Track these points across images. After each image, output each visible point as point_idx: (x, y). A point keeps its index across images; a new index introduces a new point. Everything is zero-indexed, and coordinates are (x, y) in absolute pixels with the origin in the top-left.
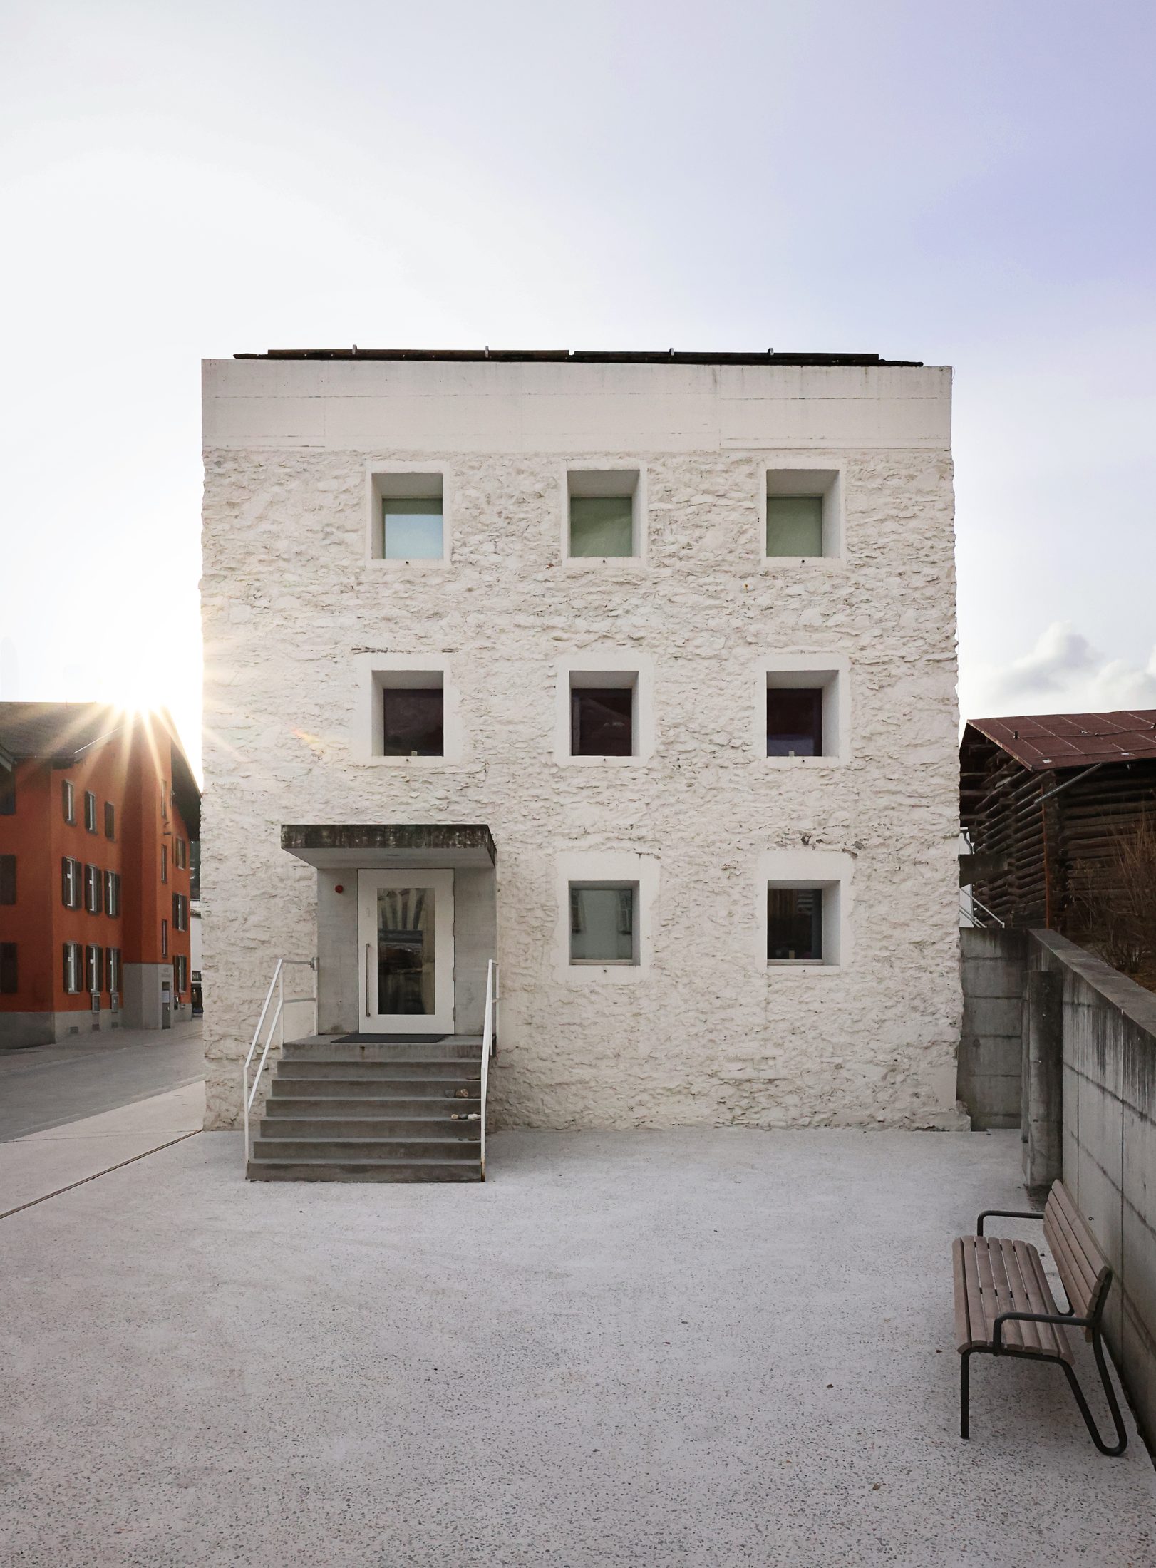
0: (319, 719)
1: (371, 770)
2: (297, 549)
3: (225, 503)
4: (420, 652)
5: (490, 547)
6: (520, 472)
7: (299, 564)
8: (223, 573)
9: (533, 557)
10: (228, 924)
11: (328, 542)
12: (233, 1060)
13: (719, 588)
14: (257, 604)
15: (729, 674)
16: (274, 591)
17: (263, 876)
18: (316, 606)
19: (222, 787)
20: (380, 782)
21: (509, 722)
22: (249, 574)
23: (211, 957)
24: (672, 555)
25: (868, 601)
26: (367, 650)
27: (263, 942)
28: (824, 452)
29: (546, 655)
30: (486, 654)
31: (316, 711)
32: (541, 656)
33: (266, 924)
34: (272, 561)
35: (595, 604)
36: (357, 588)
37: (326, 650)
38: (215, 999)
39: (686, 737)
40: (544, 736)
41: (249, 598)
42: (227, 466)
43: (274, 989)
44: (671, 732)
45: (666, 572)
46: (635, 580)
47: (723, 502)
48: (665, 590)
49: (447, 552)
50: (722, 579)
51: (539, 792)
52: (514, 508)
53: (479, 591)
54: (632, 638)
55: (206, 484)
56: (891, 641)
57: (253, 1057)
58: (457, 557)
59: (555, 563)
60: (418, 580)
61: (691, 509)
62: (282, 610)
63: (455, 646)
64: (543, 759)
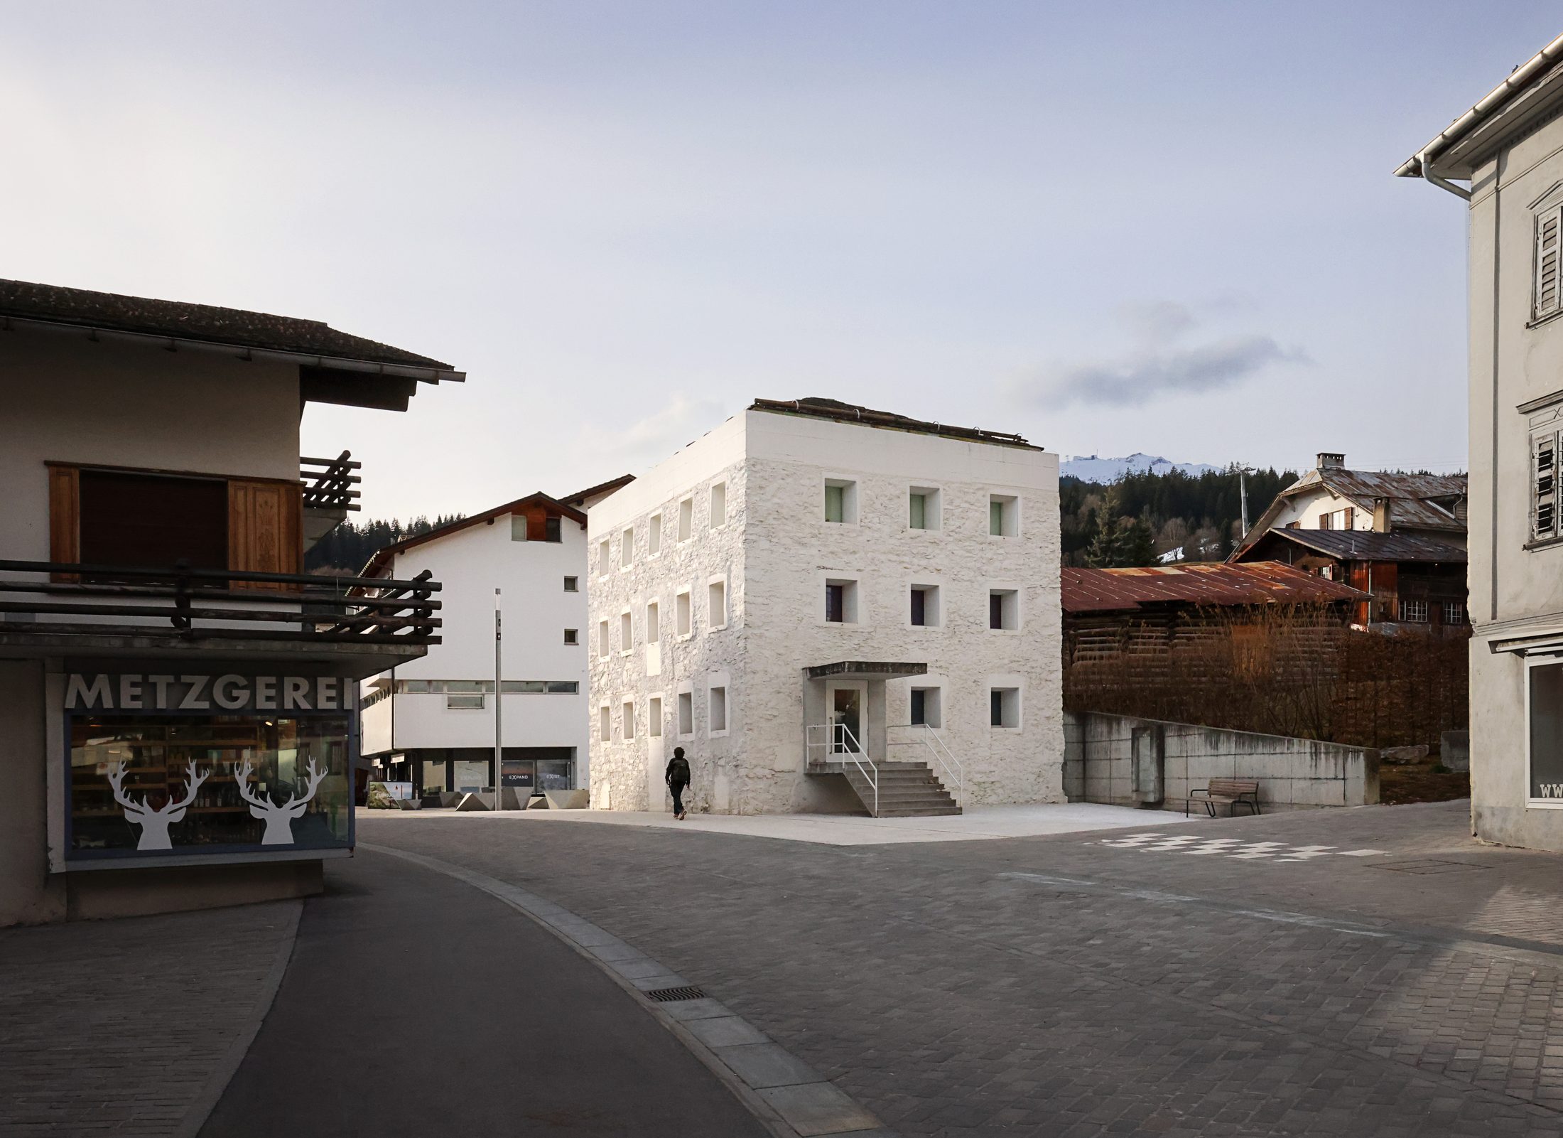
0: (801, 602)
1: (825, 630)
2: (792, 513)
3: (759, 487)
4: (847, 570)
5: (876, 520)
6: (891, 484)
7: (792, 521)
8: (758, 523)
9: (897, 527)
10: (759, 706)
11: (805, 511)
12: (760, 778)
13: (973, 548)
14: (772, 540)
15: (974, 589)
16: (781, 534)
17: (775, 681)
18: (800, 543)
19: (756, 635)
20: (828, 636)
22: (769, 524)
23: (751, 724)
24: (953, 531)
25: (1028, 559)
26: (824, 568)
27: (775, 716)
28: (1010, 487)
29: (901, 575)
30: (875, 573)
31: (799, 597)
32: (898, 576)
33: (777, 707)
34: (780, 519)
35: (922, 551)
36: (819, 536)
37: (804, 566)
38: (753, 746)
39: (957, 618)
40: (900, 615)
41: (769, 537)
42: (758, 467)
43: (781, 740)
44: (952, 616)
45: (951, 539)
46: (937, 542)
47: (973, 507)
48: (950, 547)
49: (858, 521)
50: (973, 544)
51: (898, 642)
52: (887, 502)
53: (873, 542)
54: (936, 569)
55: (746, 475)
56: (1037, 577)
57: (770, 776)
58: (862, 524)
59: (904, 530)
60: (845, 534)
61: (961, 510)
62: (784, 545)
63: (862, 568)
64: (899, 626)
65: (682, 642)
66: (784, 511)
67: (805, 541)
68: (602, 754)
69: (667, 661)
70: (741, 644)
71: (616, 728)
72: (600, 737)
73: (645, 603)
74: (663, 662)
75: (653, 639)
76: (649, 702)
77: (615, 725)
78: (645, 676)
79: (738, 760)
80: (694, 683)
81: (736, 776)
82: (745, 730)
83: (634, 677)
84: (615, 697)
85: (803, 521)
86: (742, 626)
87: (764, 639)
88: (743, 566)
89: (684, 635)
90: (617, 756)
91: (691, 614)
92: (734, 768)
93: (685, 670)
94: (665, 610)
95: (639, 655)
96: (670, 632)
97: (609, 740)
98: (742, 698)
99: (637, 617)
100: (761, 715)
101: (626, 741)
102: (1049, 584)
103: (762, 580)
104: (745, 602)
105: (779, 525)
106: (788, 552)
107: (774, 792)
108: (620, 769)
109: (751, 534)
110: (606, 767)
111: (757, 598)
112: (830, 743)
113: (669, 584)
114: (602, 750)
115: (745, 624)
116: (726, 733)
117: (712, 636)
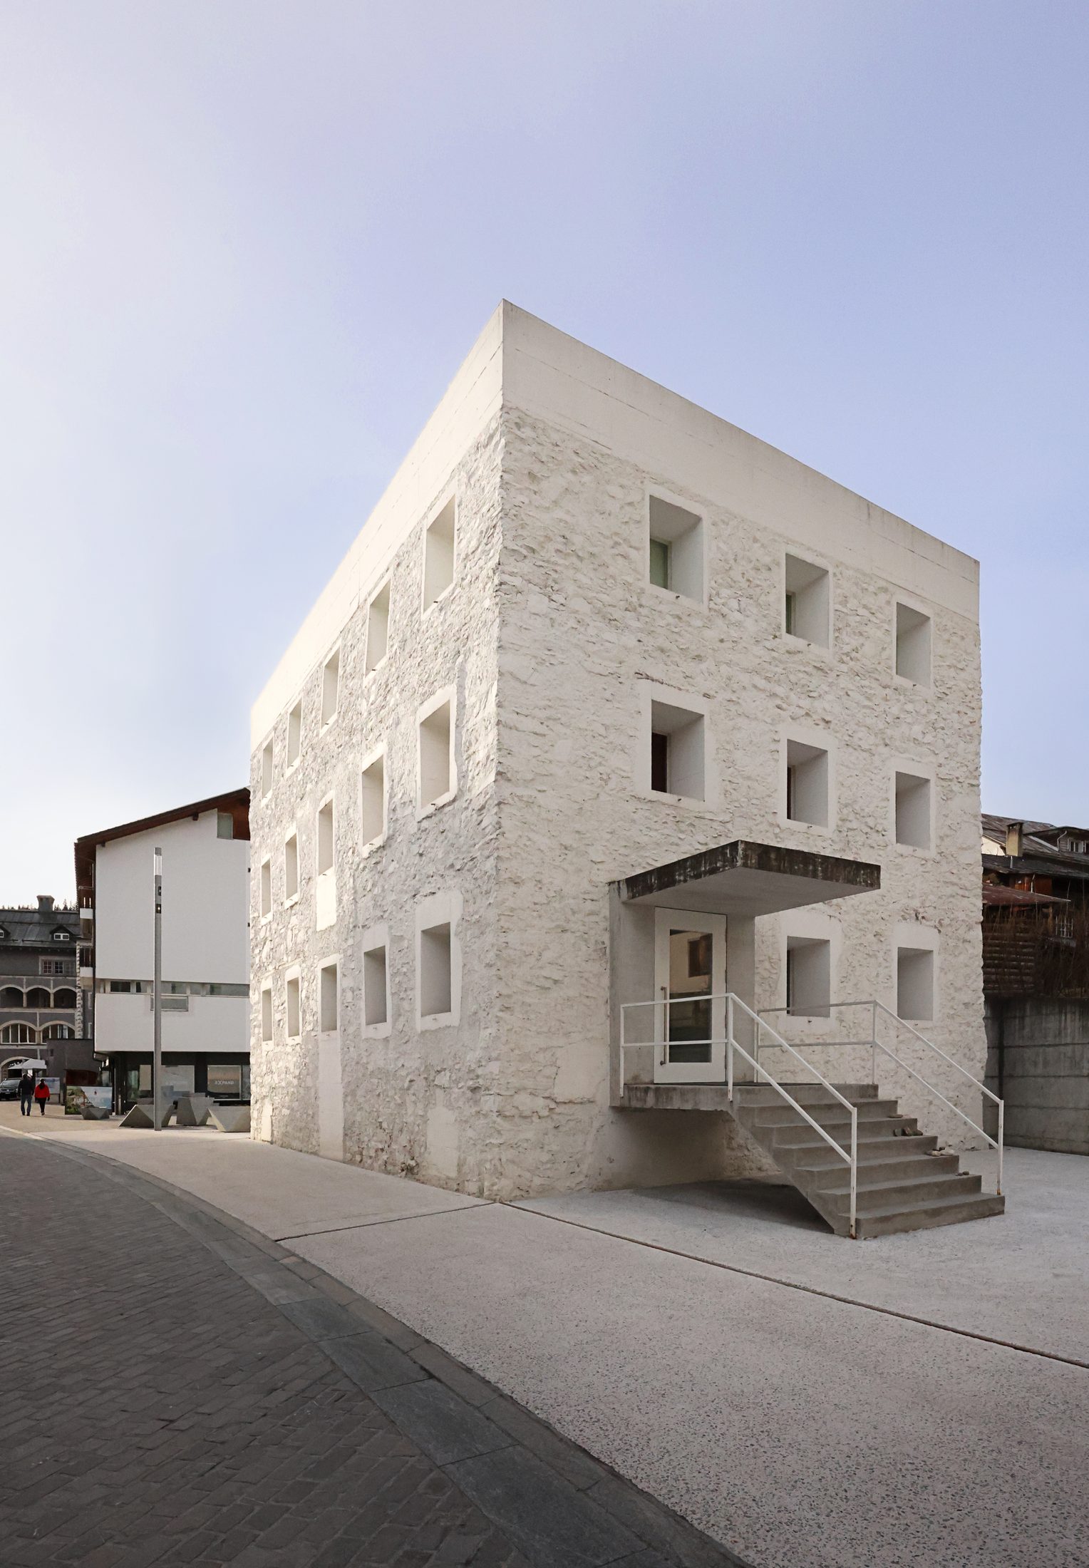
0: (606, 741)
1: (649, 804)
2: (591, 549)
3: (526, 472)
4: (687, 691)
5: (734, 604)
6: (755, 540)
7: (592, 566)
8: (524, 552)
9: (764, 625)
10: (524, 959)
11: (615, 551)
12: (526, 1117)
13: (873, 692)
14: (554, 597)
15: (876, 768)
16: (571, 588)
17: (557, 905)
18: (604, 617)
19: (520, 798)
20: (655, 819)
21: (749, 778)
22: (548, 562)
23: (509, 996)
24: (847, 654)
25: (943, 729)
26: (648, 678)
27: (556, 982)
28: (925, 602)
29: (773, 720)
30: (733, 708)
31: (602, 731)
32: (769, 720)
33: (560, 962)
34: (568, 554)
35: (803, 682)
36: (638, 609)
37: (613, 667)
38: (512, 1046)
39: (851, 817)
40: (769, 796)
41: (548, 589)
42: (527, 432)
43: (567, 1034)
44: (845, 811)
45: (844, 668)
46: (826, 669)
47: (873, 619)
48: (844, 682)
49: (706, 599)
50: (875, 684)
52: (752, 573)
53: (728, 645)
54: (824, 720)
55: (503, 441)
56: (953, 764)
57: (545, 1113)
58: (712, 605)
59: (777, 634)
60: (685, 618)
61: (858, 618)
62: (577, 612)
63: (712, 693)
64: (770, 818)
65: (372, 854)
66: (578, 540)
67: (617, 614)
68: (264, 1060)
69: (345, 898)
70: (489, 819)
71: (280, 1021)
72: (261, 1035)
73: (315, 809)
74: (340, 901)
75: (326, 864)
76: (319, 974)
77: (277, 1017)
78: (315, 932)
79: (478, 1077)
80: (391, 927)
81: (474, 1110)
82: (495, 1011)
83: (301, 936)
84: (278, 973)
85: (612, 570)
86: (492, 777)
87: (536, 809)
88: (495, 645)
89: (373, 841)
90: (281, 1064)
91: (386, 796)
92: (469, 1094)
93: (375, 906)
94: (343, 807)
95: (307, 901)
96: (350, 844)
97: (271, 1039)
98: (489, 938)
99: (304, 838)
100: (529, 979)
101: (290, 1041)
102: (967, 777)
103: (532, 681)
104: (499, 723)
105: (567, 567)
106: (582, 629)
107: (555, 1148)
108: (283, 1083)
109: (512, 574)
110: (267, 1079)
111: (522, 718)
112: (660, 1042)
113: (351, 759)
114: (264, 1054)
115: (499, 773)
116: (452, 1018)
117: (425, 824)
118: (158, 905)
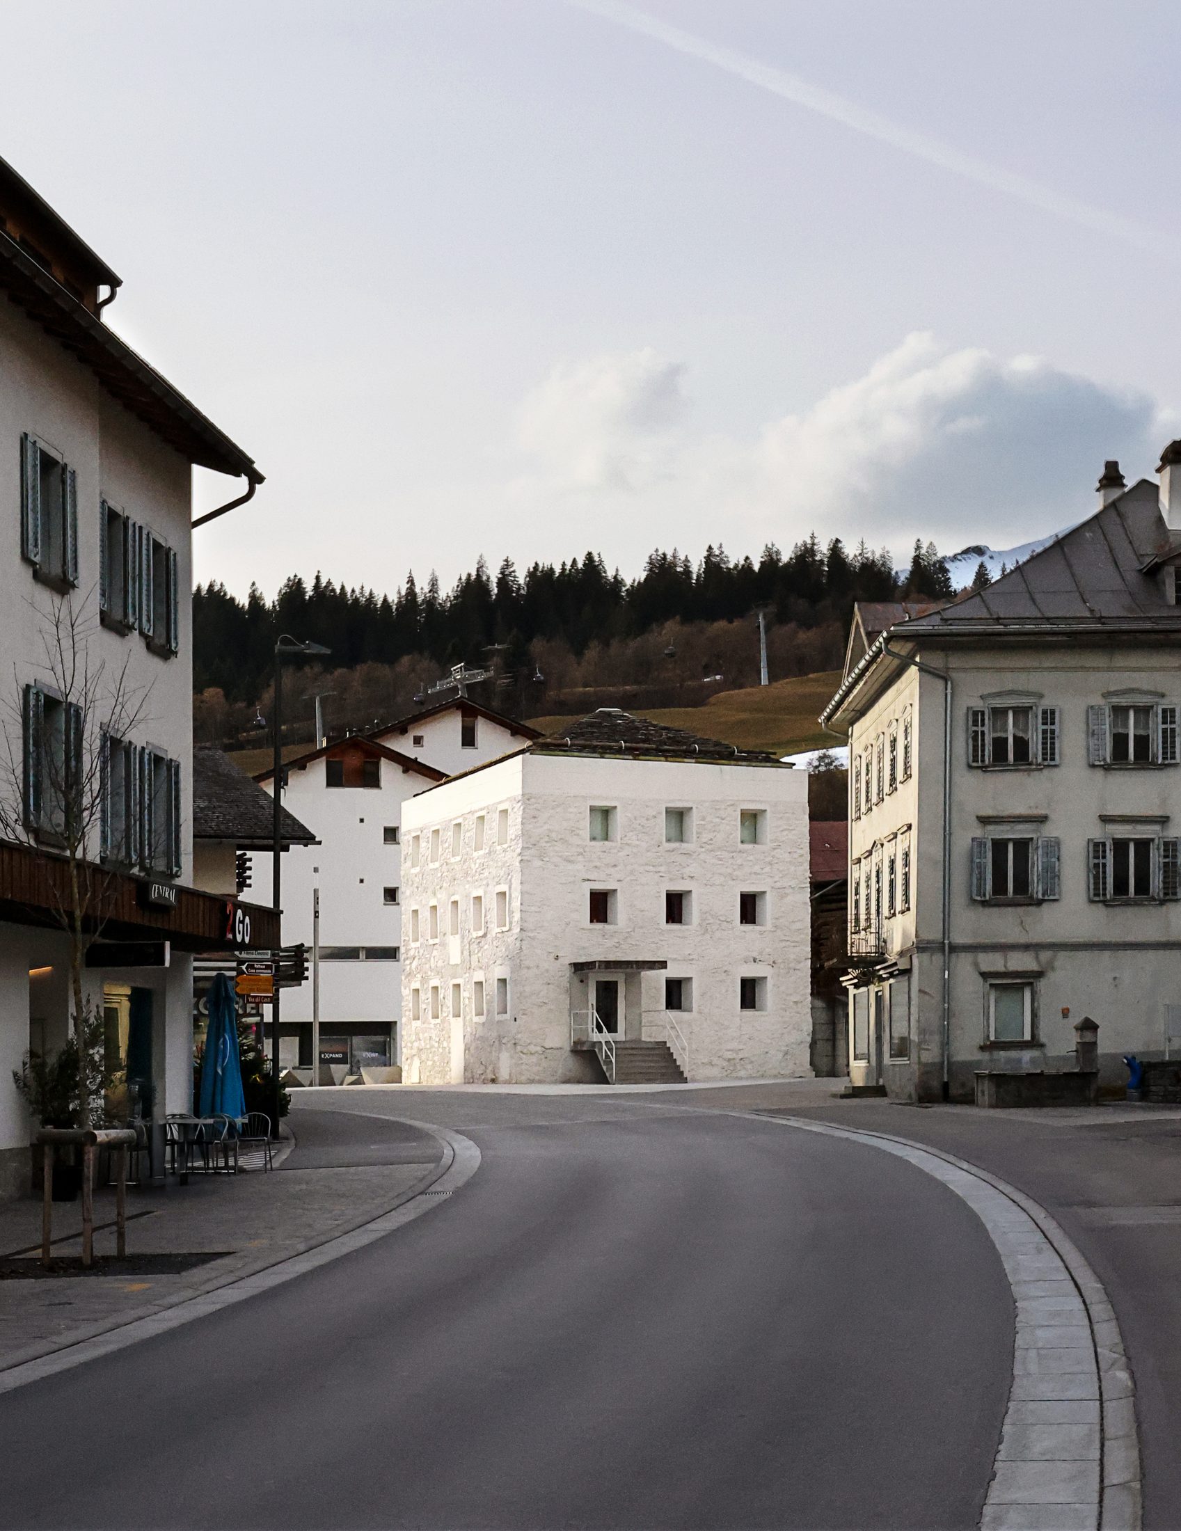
0: (569, 909)
1: (588, 931)
2: (561, 836)
3: (531, 816)
4: (609, 881)
5: (634, 837)
6: (648, 807)
7: (561, 843)
8: (531, 845)
9: (654, 842)
11: (574, 834)
12: (533, 1054)
13: (725, 856)
14: (545, 859)
15: (726, 892)
16: (552, 854)
17: (546, 975)
18: (568, 861)
19: (529, 938)
20: (592, 936)
21: (643, 911)
22: (542, 847)
23: (525, 1009)
24: (705, 843)
25: (777, 864)
26: (588, 880)
27: (546, 1003)
28: (761, 802)
29: (657, 883)
30: (634, 882)
31: (566, 906)
32: (654, 884)
33: (547, 995)
34: (551, 842)
35: (676, 862)
37: (572, 879)
38: (527, 1028)
39: (709, 918)
40: (656, 916)
41: (541, 858)
42: (532, 801)
43: (550, 1023)
44: (705, 916)
45: (703, 850)
46: (692, 853)
47: (724, 822)
48: (702, 857)
49: (618, 839)
50: (724, 853)
51: (654, 940)
52: (645, 822)
53: (632, 856)
54: (689, 877)
55: (522, 808)
56: (788, 879)
57: (541, 1052)
58: (623, 841)
59: (661, 844)
60: (606, 852)
61: (713, 824)
62: (555, 862)
63: (621, 879)
64: (658, 926)
65: (477, 937)
66: (554, 835)
67: (572, 858)
68: (414, 1032)
69: (465, 952)
70: (519, 943)
71: (425, 1009)
72: (411, 1016)
73: (448, 899)
74: (462, 953)
75: (455, 932)
76: (451, 987)
77: (424, 1006)
78: (449, 964)
79: (516, 1040)
80: (485, 974)
81: (515, 1052)
82: (520, 1015)
83: (440, 964)
84: (424, 980)
85: (570, 842)
86: (519, 928)
87: (537, 940)
88: (520, 881)
89: (478, 932)
90: (426, 1035)
91: (483, 915)
92: (513, 1046)
93: (479, 961)
94: (464, 908)
95: (444, 945)
96: (467, 927)
97: (419, 1020)
98: (518, 988)
99: (442, 911)
100: (534, 1003)
101: (433, 1022)
102: (799, 884)
103: (535, 893)
104: (521, 910)
105: (550, 847)
106: (558, 868)
107: (545, 1065)
108: (428, 1047)
109: (526, 855)
110: (416, 1044)
111: (529, 908)
112: (593, 1025)
113: (467, 886)
114: (413, 1029)
115: (522, 927)
116: (507, 1016)
117: (498, 935)
118: (316, 912)
